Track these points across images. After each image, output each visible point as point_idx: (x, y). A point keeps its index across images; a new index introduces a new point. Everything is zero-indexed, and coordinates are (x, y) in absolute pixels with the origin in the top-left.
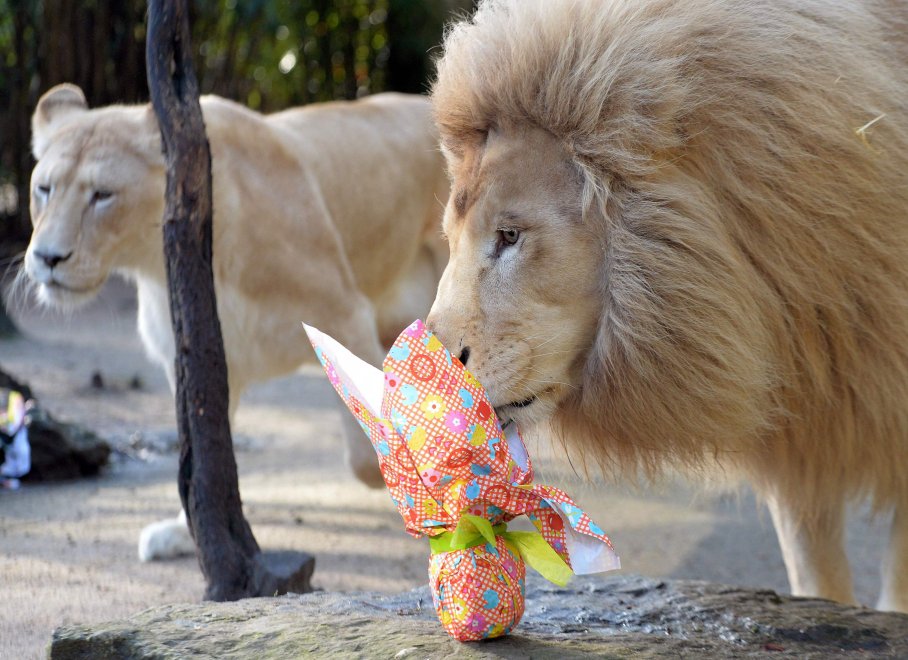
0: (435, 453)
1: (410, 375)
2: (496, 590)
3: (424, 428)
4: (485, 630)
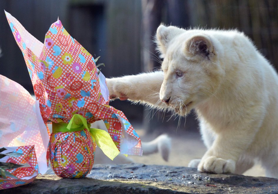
0: (65, 81)
1: (58, 41)
3: (62, 68)
4: (74, 173)
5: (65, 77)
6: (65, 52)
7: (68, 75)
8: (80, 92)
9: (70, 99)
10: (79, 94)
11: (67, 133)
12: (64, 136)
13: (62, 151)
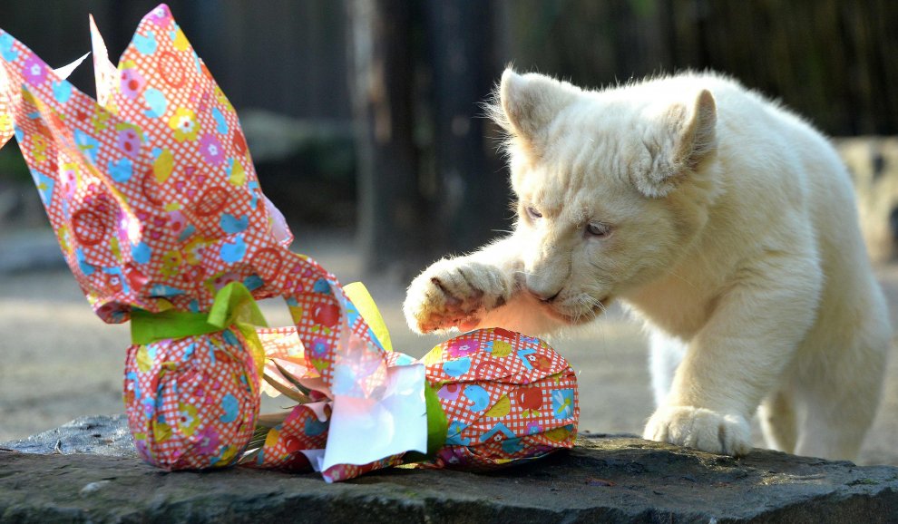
0: (184, 190)
1: (157, 76)
2: (236, 396)
3: (172, 152)
4: (216, 452)
5: (181, 179)
6: (178, 106)
7: (189, 171)
8: (223, 221)
9: (191, 241)
10: (215, 225)
11: (189, 340)
12: (180, 349)
13: (181, 390)
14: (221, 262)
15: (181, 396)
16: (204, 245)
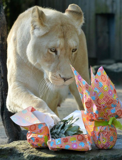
0: (105, 100)
1: (101, 79)
2: (113, 136)
3: (103, 93)
4: (109, 146)
5: (105, 98)
7: (106, 97)
8: (112, 105)
9: (106, 109)
10: (110, 106)
11: (105, 126)
12: (103, 128)
13: (103, 135)
14: (111, 113)
15: (103, 136)
16: (108, 109)
